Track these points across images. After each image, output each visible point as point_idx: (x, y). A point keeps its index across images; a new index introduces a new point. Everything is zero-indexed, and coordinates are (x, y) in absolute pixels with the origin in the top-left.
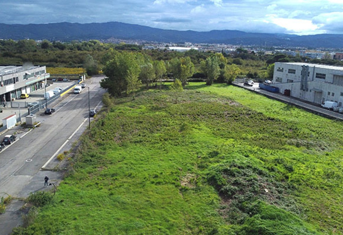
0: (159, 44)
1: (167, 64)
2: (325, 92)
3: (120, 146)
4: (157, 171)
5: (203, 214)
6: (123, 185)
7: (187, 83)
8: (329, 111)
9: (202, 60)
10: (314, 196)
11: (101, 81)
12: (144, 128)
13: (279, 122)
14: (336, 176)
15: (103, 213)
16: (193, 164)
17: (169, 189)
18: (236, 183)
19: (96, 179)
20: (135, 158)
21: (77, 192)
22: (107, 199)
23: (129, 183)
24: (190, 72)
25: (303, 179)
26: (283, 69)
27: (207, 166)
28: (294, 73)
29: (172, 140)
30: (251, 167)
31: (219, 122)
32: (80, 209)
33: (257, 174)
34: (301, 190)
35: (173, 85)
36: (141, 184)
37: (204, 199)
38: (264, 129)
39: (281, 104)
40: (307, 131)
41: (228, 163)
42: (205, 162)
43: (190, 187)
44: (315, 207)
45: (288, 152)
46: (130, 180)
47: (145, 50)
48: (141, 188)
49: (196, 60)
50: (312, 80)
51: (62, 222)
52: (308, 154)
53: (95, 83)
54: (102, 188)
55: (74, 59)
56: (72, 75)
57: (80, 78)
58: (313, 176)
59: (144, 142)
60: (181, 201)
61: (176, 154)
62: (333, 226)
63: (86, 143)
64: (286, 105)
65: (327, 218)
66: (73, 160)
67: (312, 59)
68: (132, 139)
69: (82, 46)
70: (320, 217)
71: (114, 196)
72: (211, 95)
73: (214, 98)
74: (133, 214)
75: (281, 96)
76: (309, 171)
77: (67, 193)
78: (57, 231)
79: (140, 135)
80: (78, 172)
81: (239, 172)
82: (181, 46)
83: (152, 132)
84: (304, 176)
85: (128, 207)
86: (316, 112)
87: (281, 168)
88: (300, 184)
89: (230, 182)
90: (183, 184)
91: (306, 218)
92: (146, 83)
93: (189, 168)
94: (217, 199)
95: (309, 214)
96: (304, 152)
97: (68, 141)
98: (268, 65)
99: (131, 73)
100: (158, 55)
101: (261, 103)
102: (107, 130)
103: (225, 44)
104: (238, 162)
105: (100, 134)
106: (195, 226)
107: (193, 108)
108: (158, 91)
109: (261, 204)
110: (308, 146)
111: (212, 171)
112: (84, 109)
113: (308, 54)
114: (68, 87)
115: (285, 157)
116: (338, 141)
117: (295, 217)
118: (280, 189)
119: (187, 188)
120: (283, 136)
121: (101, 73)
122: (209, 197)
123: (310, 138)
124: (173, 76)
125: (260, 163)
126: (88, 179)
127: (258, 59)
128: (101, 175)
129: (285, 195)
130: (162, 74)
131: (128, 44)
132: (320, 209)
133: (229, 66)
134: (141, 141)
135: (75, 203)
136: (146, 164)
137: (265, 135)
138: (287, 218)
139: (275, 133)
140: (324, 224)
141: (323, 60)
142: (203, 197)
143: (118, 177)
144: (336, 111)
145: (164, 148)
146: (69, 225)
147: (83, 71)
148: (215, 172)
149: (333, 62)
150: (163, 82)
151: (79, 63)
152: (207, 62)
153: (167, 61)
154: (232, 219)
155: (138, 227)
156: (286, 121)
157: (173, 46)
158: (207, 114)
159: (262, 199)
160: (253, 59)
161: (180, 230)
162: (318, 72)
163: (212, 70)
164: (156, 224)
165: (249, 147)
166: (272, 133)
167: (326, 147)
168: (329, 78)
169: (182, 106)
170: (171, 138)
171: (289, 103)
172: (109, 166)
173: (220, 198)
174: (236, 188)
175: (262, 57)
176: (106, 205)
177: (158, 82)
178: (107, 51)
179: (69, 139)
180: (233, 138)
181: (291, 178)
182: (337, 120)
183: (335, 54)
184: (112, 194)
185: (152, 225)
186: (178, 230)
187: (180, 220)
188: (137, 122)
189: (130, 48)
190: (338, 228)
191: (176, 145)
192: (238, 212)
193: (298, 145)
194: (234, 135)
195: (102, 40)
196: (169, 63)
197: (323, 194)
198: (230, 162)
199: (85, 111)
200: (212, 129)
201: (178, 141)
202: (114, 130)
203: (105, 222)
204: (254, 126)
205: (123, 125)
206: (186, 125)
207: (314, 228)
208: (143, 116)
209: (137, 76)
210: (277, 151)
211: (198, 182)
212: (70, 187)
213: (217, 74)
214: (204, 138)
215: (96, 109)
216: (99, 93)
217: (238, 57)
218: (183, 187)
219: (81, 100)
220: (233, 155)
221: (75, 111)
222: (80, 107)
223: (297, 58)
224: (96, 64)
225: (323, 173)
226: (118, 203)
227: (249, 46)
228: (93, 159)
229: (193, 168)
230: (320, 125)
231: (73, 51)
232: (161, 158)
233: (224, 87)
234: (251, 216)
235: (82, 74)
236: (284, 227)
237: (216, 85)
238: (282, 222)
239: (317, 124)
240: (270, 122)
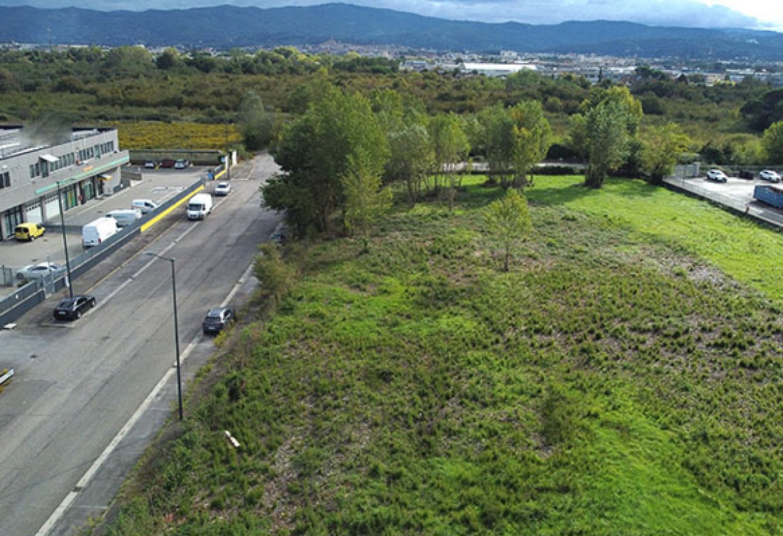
0: (439, 55)
47: (406, 72)
69: (256, 61)
82: (492, 61)
100: (439, 87)
103: (598, 56)
131: (367, 55)
157: (473, 60)
178: (313, 74)
189: (369, 68)
195: (307, 46)
231: (230, 76)
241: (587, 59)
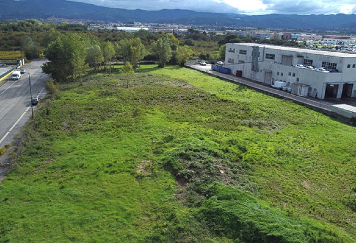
0: (106, 23)
1: (116, 46)
2: (275, 72)
3: (69, 136)
4: (111, 159)
5: (161, 200)
6: (75, 177)
7: (138, 65)
8: (278, 91)
9: (153, 42)
10: (266, 174)
11: (43, 65)
12: (94, 116)
13: (232, 104)
14: (287, 154)
15: (54, 209)
16: (148, 150)
17: (124, 178)
18: (192, 167)
19: (44, 173)
20: (86, 147)
21: (22, 188)
22: (58, 193)
23: (81, 174)
24: (141, 54)
25: (256, 158)
26: (234, 49)
27: (163, 151)
28: (245, 54)
29: (125, 126)
30: (206, 150)
31: (173, 106)
32: (27, 206)
33: (212, 157)
34: (255, 168)
35: (123, 69)
36: (94, 174)
37: (161, 184)
38: (217, 111)
39: (234, 86)
40: (258, 111)
41: (183, 147)
42: (160, 148)
43: (146, 173)
44: (268, 184)
45: (241, 132)
46: (82, 171)
47: (91, 30)
48: (94, 178)
49: (146, 42)
50: (262, 60)
51: (8, 222)
52: (260, 133)
53: (37, 68)
54: (51, 182)
55: (10, 41)
56: (8, 60)
57: (18, 63)
58: (265, 155)
59: (95, 130)
60: (138, 188)
61: (130, 140)
62: (283, 201)
63: (30, 134)
64: (238, 86)
65: (278, 194)
66: (16, 154)
67: (262, 40)
68: (82, 127)
69: (19, 25)
70: (272, 193)
71: (64, 189)
72: (164, 78)
73: (167, 81)
74: (88, 207)
75: (234, 77)
76: (261, 150)
77: (12, 190)
78: (3, 232)
79: (90, 123)
80: (22, 166)
81: (194, 156)
82: (130, 26)
83: (103, 119)
84: (257, 156)
85: (81, 199)
86: (266, 92)
87: (235, 148)
88: (253, 164)
89: (186, 166)
90: (138, 172)
91: (259, 195)
92: (94, 67)
93: (144, 154)
94: (174, 184)
95: (263, 191)
96: (256, 132)
97: (8, 133)
98: (220, 46)
99: (76, 56)
100: (105, 36)
101: (214, 84)
102: (53, 119)
103: (176, 24)
104: (193, 146)
105: (45, 124)
106: (153, 213)
107: (146, 92)
108: (107, 75)
109: (217, 185)
110: (260, 126)
111: (168, 156)
112: (25, 97)
113: (258, 34)
114: (4, 72)
115: (239, 138)
116: (287, 119)
117: (249, 195)
118: (235, 169)
119: (143, 175)
120: (236, 117)
121: (42, 56)
122: (166, 182)
123: (261, 118)
124: (122, 58)
125: (215, 145)
126: (35, 173)
127: (209, 40)
128: (49, 168)
129: (240, 175)
130: (111, 57)
131: (72, 23)
132: (272, 185)
133: (180, 47)
134: (92, 130)
135: (21, 200)
136: (99, 154)
137: (218, 117)
138: (242, 197)
139: (229, 114)
140: (276, 200)
141: (272, 40)
142: (160, 183)
143: (68, 169)
144: (284, 91)
145: (117, 135)
146: (16, 225)
147: (21, 54)
148: (171, 157)
149: (281, 42)
150: (112, 65)
151: (15, 46)
152: (158, 43)
153: (116, 42)
154: (190, 203)
155: (94, 220)
156: (239, 102)
157: (121, 26)
158: (161, 98)
159: (218, 181)
160: (204, 39)
161: (138, 218)
162: (267, 53)
163: (164, 51)
164: (112, 214)
165: (203, 130)
166: (225, 115)
167: (276, 125)
168: (278, 58)
169: (134, 91)
170: (124, 124)
171: (241, 84)
172: (58, 158)
173: (177, 183)
174: (193, 171)
175: (213, 38)
176: (57, 200)
177: (107, 65)
178: (48, 31)
179: (9, 130)
180: (187, 121)
181: (244, 158)
182: (286, 99)
183: (283, 34)
184: (63, 187)
185: (108, 216)
186: (136, 219)
187: (137, 208)
188: (86, 109)
189: (74, 29)
190: (288, 202)
191: (130, 132)
192: (195, 195)
193: (250, 126)
194: (189, 118)
195: (41, 19)
196: (118, 45)
197: (275, 171)
198: (185, 146)
199: (26, 99)
200: (166, 114)
201: (131, 127)
202: (61, 118)
203: (57, 217)
204: (208, 109)
205: (71, 113)
206: (139, 110)
207: (266, 205)
208: (93, 103)
209: (84, 60)
210: (231, 133)
211: (153, 169)
212: (14, 183)
213: (169, 55)
214: (158, 122)
215: (39, 97)
216: (41, 78)
217: (190, 37)
218: (139, 174)
219: (20, 87)
220: (189, 139)
221: (15, 99)
222: (20, 95)
223: (248, 38)
224: (35, 47)
225: (274, 151)
226: (70, 197)
227: (200, 26)
228: (39, 151)
229: (148, 155)
230: (270, 104)
231: (8, 32)
232: (115, 146)
233: (177, 69)
234: (208, 198)
235: (20, 58)
236: (240, 206)
237: (168, 67)
238: (238, 201)
239: (267, 103)
240: (223, 103)
241: (172, 26)
